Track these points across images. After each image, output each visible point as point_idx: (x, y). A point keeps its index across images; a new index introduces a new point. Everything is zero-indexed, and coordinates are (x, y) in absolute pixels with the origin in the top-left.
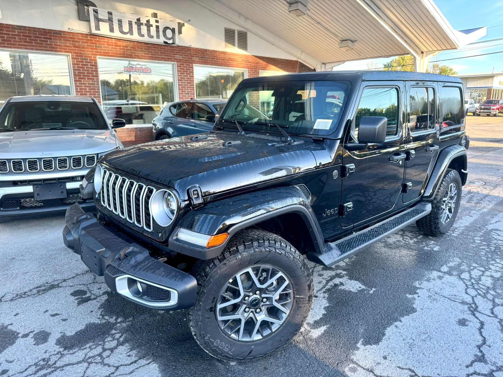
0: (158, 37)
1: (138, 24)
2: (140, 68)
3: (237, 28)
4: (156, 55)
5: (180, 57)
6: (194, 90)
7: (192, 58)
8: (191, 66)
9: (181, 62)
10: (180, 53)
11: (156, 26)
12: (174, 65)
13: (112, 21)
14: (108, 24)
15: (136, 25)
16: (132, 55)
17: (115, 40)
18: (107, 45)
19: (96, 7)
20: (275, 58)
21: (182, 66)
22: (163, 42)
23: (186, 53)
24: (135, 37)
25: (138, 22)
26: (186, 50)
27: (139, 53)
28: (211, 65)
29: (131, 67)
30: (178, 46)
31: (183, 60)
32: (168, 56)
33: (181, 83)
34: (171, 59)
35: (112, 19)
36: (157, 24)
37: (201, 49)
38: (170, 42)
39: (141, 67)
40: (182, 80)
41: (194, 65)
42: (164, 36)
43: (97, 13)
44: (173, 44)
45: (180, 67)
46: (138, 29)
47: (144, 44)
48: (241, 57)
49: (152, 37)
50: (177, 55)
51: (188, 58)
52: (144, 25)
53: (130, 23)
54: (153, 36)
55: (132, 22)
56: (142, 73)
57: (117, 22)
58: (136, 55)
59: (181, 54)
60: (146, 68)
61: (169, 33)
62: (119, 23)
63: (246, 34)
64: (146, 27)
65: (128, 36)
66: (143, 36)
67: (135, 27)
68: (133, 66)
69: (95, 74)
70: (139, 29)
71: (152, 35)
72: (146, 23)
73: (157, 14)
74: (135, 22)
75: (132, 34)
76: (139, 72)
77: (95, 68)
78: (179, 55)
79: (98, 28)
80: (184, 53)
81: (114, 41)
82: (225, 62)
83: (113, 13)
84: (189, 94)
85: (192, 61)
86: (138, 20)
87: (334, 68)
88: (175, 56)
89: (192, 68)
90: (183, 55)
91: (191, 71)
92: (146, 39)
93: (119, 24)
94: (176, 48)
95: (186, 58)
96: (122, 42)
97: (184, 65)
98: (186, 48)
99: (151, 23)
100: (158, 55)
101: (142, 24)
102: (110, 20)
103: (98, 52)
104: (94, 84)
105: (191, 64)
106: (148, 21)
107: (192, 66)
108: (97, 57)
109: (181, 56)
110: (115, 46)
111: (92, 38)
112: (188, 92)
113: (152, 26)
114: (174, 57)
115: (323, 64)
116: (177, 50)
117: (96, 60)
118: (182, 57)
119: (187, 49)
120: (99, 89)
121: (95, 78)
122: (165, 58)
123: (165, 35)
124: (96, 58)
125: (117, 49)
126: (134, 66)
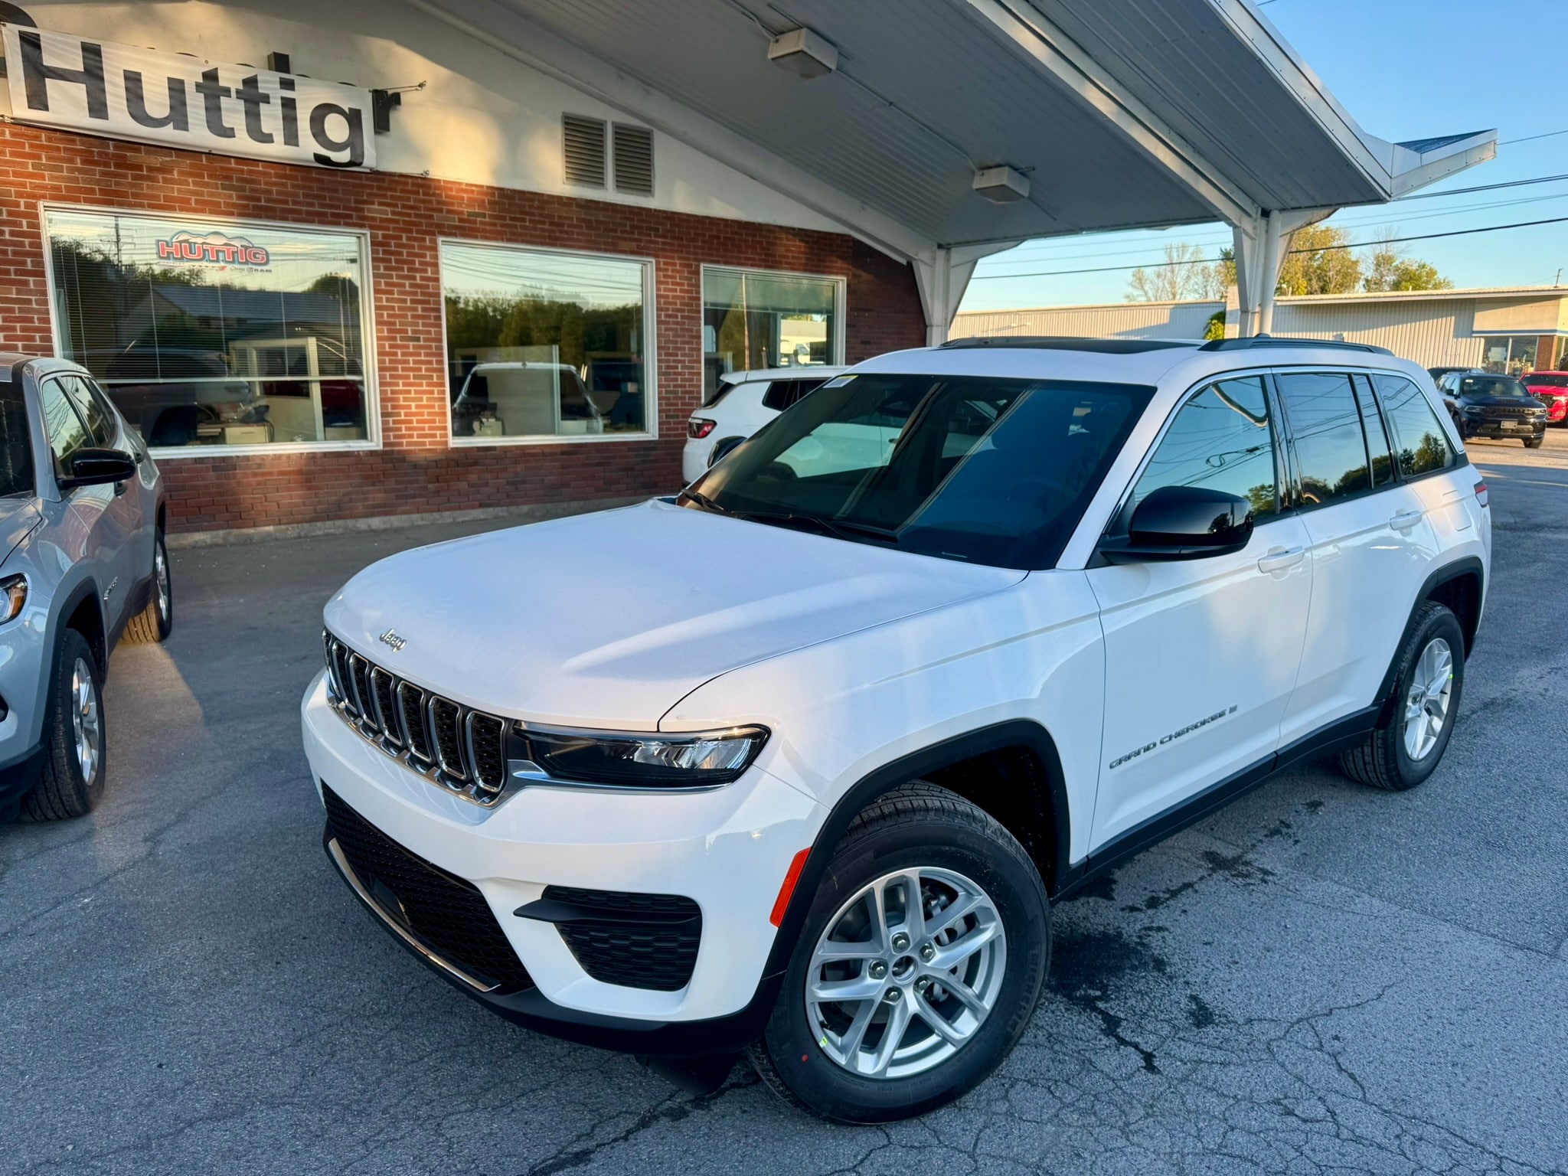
0: (291, 138)
1: (206, 91)
2: (225, 248)
3: (610, 117)
4: (287, 202)
5: (386, 213)
6: (440, 326)
7: (431, 217)
8: (428, 243)
9: (388, 229)
10: (384, 196)
11: (283, 98)
12: (363, 239)
13: (102, 79)
14: (83, 86)
15: (202, 95)
16: (188, 201)
17: (115, 147)
18: (84, 162)
19: (33, 25)
20: (760, 225)
21: (393, 242)
22: (312, 157)
23: (409, 199)
24: (198, 134)
25: (210, 84)
26: (410, 188)
27: (218, 195)
28: (509, 240)
29: (186, 241)
30: (377, 175)
31: (397, 221)
32: (338, 207)
33: (388, 300)
34: (350, 217)
35: (99, 72)
36: (288, 94)
37: (467, 185)
38: (344, 156)
39: (226, 244)
40: (391, 292)
41: (440, 239)
42: (314, 135)
43: (38, 46)
44: (351, 164)
45: (381, 244)
46: (206, 109)
47: (236, 163)
48: (627, 216)
49: (268, 139)
50: (372, 203)
51: (416, 216)
52: (233, 94)
53: (176, 88)
54: (271, 135)
55: (182, 82)
56: (229, 266)
57: (122, 82)
58: (205, 202)
59: (389, 201)
60: (246, 248)
61: (337, 128)
62: (130, 85)
63: (649, 139)
64: (242, 102)
65: (168, 134)
66: (229, 133)
67: (195, 103)
68: (193, 240)
69: (29, 266)
70: (213, 111)
71: (265, 129)
72: (241, 87)
73: (287, 57)
74: (198, 86)
75: (182, 124)
76: (217, 261)
77: (31, 245)
78: (380, 204)
79: (38, 99)
80: (400, 198)
81: (111, 150)
82: (567, 232)
83: (102, 49)
84: (418, 339)
85: (432, 225)
86: (211, 76)
87: (980, 261)
88: (366, 206)
89: (434, 249)
90: (396, 206)
91: (428, 259)
92: (243, 144)
93: (127, 89)
94: (367, 179)
95: (409, 215)
96: (148, 153)
97: (401, 238)
98: (410, 181)
99: (262, 89)
100: (295, 203)
101: (227, 92)
102: (93, 73)
103: (44, 187)
104: (29, 301)
105: (428, 238)
106: (251, 82)
107: (434, 242)
108: (41, 204)
109: (389, 209)
110: (117, 166)
111: (22, 135)
112: (414, 332)
113: (266, 99)
114: (362, 210)
115: (940, 246)
116: (372, 187)
117: (36, 216)
118: (393, 213)
119: (414, 184)
120: (48, 321)
121: (31, 279)
122: (324, 214)
123: (319, 133)
124: (35, 207)
125: (125, 176)
126: (200, 240)
